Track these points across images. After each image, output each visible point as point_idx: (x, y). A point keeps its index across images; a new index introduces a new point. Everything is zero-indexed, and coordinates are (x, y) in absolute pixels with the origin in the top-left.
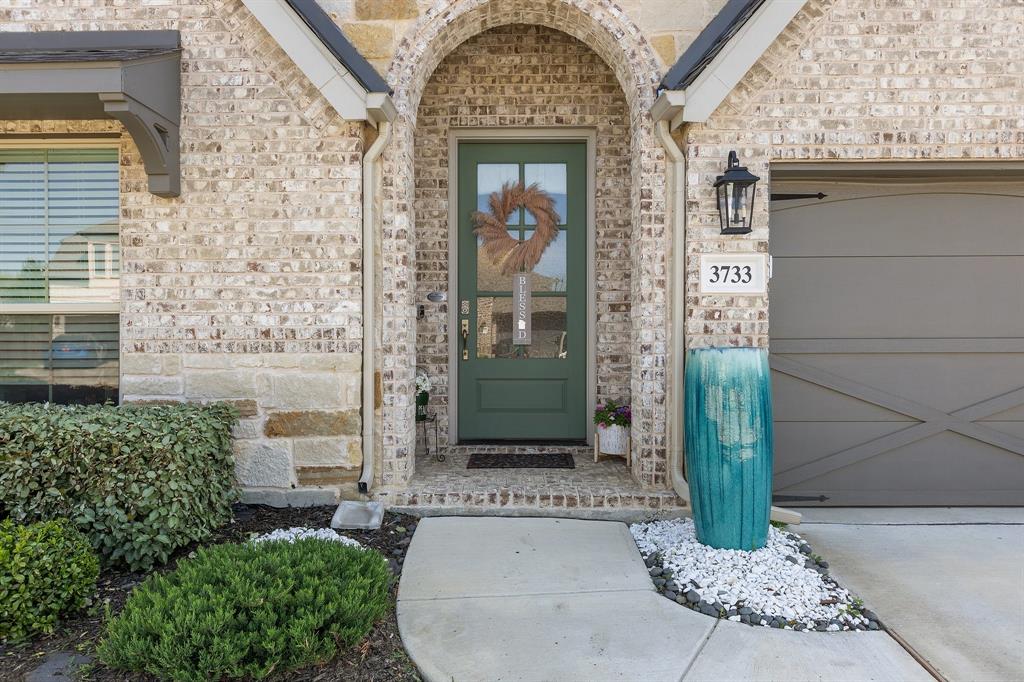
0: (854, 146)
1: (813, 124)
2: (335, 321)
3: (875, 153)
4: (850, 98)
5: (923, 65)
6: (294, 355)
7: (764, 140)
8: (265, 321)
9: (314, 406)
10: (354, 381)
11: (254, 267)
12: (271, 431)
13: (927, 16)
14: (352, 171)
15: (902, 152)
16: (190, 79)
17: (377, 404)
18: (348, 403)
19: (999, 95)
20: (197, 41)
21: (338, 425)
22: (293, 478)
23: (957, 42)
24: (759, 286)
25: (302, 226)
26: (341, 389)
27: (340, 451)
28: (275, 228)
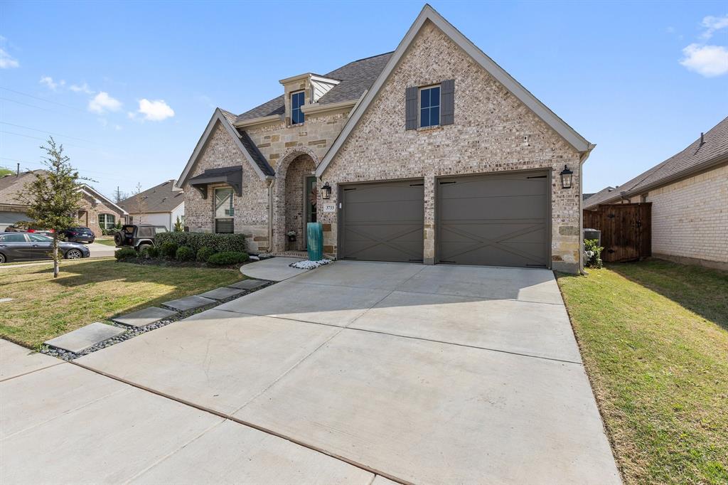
0: (352, 179)
1: (345, 174)
2: (264, 219)
3: (356, 180)
4: (352, 168)
5: (366, 159)
6: (258, 226)
7: (336, 178)
8: (254, 219)
9: (261, 235)
10: (267, 231)
11: (252, 209)
12: (255, 240)
13: (367, 148)
14: (267, 190)
15: (362, 180)
16: (244, 174)
17: (272, 235)
18: (266, 235)
19: (382, 165)
20: (245, 168)
21: (265, 239)
22: (257, 249)
23: (373, 154)
24: (334, 210)
25: (259, 201)
26: (265, 232)
27: (265, 244)
28: (255, 201)
